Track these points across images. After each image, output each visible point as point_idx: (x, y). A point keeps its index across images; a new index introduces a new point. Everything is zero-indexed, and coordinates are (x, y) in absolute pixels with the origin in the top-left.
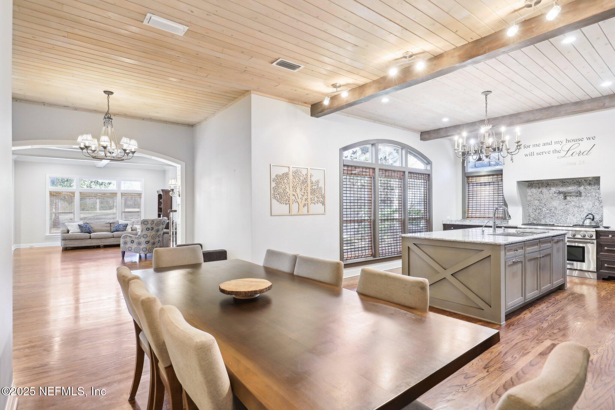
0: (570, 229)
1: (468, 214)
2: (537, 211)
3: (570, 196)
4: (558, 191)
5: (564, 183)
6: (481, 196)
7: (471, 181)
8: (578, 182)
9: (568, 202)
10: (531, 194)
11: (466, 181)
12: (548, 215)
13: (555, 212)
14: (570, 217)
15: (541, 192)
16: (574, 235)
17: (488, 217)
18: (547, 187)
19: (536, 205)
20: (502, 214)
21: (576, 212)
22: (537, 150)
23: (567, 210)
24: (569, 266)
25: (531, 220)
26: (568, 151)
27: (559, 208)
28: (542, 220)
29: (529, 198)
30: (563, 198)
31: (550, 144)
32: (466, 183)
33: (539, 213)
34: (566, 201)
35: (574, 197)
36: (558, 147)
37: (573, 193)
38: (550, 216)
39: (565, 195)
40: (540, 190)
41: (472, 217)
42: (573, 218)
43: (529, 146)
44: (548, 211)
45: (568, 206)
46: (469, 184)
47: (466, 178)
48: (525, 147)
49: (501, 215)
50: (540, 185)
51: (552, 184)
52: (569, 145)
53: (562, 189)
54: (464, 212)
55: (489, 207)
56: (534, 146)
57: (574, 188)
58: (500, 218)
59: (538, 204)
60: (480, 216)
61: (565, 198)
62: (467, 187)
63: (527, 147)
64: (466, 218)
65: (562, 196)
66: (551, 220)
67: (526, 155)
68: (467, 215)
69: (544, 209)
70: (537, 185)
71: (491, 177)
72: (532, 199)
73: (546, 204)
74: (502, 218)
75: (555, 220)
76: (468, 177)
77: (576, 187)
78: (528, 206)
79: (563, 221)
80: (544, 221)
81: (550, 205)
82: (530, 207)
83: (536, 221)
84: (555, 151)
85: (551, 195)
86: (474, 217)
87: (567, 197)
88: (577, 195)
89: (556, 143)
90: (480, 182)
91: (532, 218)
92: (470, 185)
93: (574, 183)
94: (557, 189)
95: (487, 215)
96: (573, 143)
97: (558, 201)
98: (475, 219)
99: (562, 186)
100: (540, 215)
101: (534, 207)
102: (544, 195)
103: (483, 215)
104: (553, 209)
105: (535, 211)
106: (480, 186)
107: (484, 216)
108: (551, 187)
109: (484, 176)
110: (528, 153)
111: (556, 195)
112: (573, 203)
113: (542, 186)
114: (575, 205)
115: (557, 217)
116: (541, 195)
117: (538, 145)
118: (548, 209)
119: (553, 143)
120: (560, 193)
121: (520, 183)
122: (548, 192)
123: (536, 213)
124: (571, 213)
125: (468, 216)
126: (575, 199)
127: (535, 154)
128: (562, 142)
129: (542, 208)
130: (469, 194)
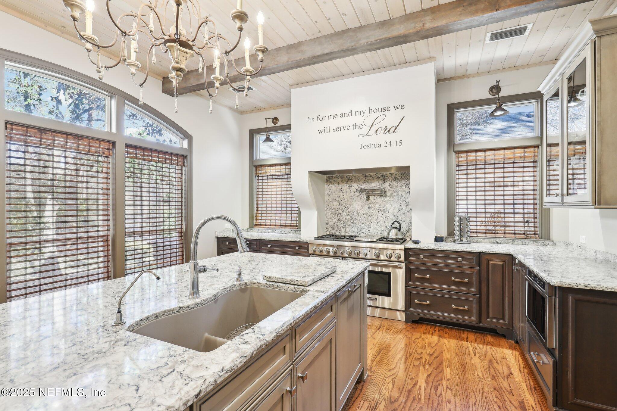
0: (373, 245)
1: (256, 219)
2: (336, 217)
3: (374, 196)
4: (360, 189)
5: (367, 178)
6: (267, 195)
7: (260, 172)
8: (382, 176)
9: (372, 204)
10: (329, 193)
11: (254, 172)
12: (349, 223)
13: (357, 218)
14: (374, 225)
15: (341, 190)
16: (378, 256)
17: (279, 224)
18: (348, 182)
19: (335, 208)
20: (297, 220)
21: (380, 218)
22: (333, 123)
23: (370, 216)
24: (370, 303)
25: (330, 229)
26: (371, 126)
27: (361, 213)
28: (342, 229)
29: (327, 198)
30: (365, 198)
31: (350, 114)
32: (254, 175)
33: (338, 220)
34: (369, 202)
35: (378, 197)
36: (359, 120)
37: (377, 191)
38: (351, 224)
39: (369, 194)
40: (339, 187)
41: (261, 225)
42: (377, 226)
43: (323, 118)
44: (349, 217)
45: (371, 210)
46: (258, 177)
47: (254, 168)
48: (319, 118)
49: (295, 222)
50: (340, 179)
51: (353, 178)
52: (374, 116)
53: (364, 186)
54: (251, 218)
55: (281, 211)
56: (330, 117)
57: (378, 184)
58: (294, 226)
59: (337, 207)
60: (271, 223)
61: (368, 199)
62: (256, 181)
63: (321, 119)
64: (253, 225)
65: (364, 196)
66: (352, 230)
67: (320, 132)
68: (255, 221)
69: (344, 214)
70: (336, 179)
71: (284, 167)
72: (331, 199)
73: (346, 206)
74: (296, 226)
75: (356, 230)
76: (256, 167)
77: (381, 182)
78: (327, 209)
79: (366, 231)
80: (345, 230)
81: (352, 209)
82: (328, 210)
83: (335, 231)
84: (357, 127)
85: (352, 194)
86: (263, 225)
87: (370, 197)
88: (381, 195)
89: (358, 113)
90: (272, 174)
91: (330, 226)
92: (260, 178)
93: (378, 177)
94: (359, 186)
95: (279, 222)
96: (378, 114)
97: (360, 203)
98: (264, 228)
99: (365, 182)
100: (339, 222)
101: (333, 211)
102: (345, 194)
103: (274, 221)
104: (355, 213)
105: (334, 216)
106: (271, 181)
107: (275, 223)
108: (353, 182)
109: (276, 165)
110: (322, 128)
111: (357, 194)
112: (377, 206)
113: (342, 182)
114: (379, 209)
115: (358, 225)
116: (341, 194)
117: (334, 117)
118: (349, 214)
119: (353, 113)
120: (362, 191)
121: (313, 174)
122: (348, 190)
123: (335, 220)
124: (375, 219)
125: (257, 224)
126: (379, 200)
127: (331, 130)
128: (364, 112)
129: (341, 212)
130: (258, 192)
